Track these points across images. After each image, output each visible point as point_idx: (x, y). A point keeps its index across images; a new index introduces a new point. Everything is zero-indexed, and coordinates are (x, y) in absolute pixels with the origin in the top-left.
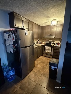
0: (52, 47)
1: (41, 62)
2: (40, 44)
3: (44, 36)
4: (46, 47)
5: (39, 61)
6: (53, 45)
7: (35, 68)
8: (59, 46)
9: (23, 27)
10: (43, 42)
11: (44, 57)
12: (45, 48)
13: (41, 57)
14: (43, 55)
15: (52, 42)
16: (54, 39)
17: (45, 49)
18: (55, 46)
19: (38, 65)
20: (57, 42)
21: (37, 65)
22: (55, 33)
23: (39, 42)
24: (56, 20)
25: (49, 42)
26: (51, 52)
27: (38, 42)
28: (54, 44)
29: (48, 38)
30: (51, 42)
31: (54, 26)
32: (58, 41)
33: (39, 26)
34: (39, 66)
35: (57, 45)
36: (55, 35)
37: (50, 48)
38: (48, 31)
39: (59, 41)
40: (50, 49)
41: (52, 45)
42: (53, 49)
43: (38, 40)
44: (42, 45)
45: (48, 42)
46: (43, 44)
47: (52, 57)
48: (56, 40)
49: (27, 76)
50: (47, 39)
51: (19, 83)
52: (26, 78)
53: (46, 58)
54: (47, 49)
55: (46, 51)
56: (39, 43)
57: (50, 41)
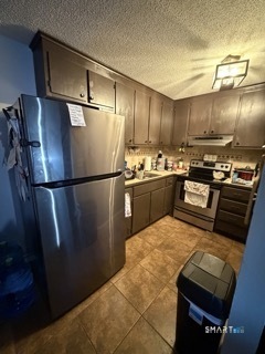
0: (215, 186)
1: (159, 247)
2: (166, 168)
3: (184, 140)
4: (189, 185)
5: (151, 239)
6: (223, 175)
7: (123, 271)
8: (250, 184)
9: (89, 98)
10: (181, 163)
11: (177, 222)
12: (183, 186)
13: (167, 222)
14: (176, 213)
15: (218, 167)
16: (229, 152)
17: (183, 192)
18: (228, 181)
19: (143, 257)
20: (242, 165)
21: (141, 255)
22: (232, 126)
23: (162, 160)
24: (238, 57)
25: (206, 164)
26: (209, 205)
27: (157, 163)
28: (227, 175)
29: (201, 148)
30: (213, 164)
31: (231, 87)
32: (246, 161)
33: (164, 98)
34: (144, 262)
35: (241, 181)
36: (234, 133)
37: (204, 189)
38: (203, 117)
39: (251, 160)
40: (206, 194)
41: (217, 176)
42: (217, 194)
43: (160, 156)
44: (175, 175)
45: (201, 165)
46: (180, 172)
47: (211, 229)
48: (238, 159)
49: (79, 309)
50: (196, 152)
51: (31, 338)
52: (71, 316)
53: (185, 226)
54: (190, 193)
55: (187, 199)
56: (162, 166)
57: (207, 158)
